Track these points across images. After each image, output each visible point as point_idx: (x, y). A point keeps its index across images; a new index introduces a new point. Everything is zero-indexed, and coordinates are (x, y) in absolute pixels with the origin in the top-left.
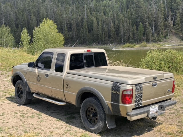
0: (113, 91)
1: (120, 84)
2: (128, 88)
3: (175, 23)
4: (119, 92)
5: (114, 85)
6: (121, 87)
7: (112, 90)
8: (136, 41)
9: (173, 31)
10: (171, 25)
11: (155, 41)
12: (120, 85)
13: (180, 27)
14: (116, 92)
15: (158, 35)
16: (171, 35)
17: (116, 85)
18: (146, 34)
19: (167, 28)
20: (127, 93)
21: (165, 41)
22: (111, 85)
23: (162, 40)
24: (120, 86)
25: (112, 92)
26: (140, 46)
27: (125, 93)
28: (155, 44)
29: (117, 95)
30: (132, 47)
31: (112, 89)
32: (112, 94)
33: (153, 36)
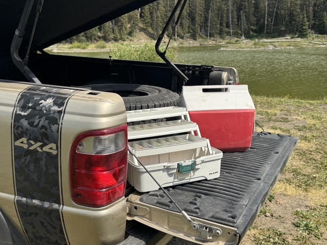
0: (23, 143)
1: (55, 103)
2: (104, 123)
3: (143, 15)
4: (53, 146)
5: (24, 108)
6: (67, 117)
7: (17, 138)
8: (89, 40)
9: (141, 25)
10: (137, 16)
11: (116, 40)
12: (56, 108)
13: (150, 20)
14: (36, 146)
15: (120, 30)
16: (138, 31)
17: (33, 108)
18: (103, 29)
19: (132, 21)
20: (99, 148)
21: (131, 40)
22: (11, 109)
23: (126, 39)
24: (60, 112)
25: (16, 148)
26: (96, 47)
27: (88, 148)
28: (116, 44)
29: (43, 163)
30: (84, 48)
31: (18, 132)
32: (19, 154)
33: (113, 33)
